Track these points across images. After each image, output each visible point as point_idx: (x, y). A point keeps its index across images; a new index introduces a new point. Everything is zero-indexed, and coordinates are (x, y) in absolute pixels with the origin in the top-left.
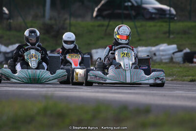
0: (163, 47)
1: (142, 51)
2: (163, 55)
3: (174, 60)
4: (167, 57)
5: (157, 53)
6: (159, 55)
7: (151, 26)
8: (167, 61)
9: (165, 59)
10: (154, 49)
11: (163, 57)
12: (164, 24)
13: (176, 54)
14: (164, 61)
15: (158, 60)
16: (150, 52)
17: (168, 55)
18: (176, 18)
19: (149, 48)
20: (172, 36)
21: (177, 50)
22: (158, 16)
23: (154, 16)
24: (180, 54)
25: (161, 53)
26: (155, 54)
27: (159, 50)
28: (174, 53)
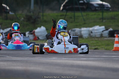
0: (97, 28)
1: (84, 31)
2: (96, 33)
3: (103, 35)
4: (99, 34)
5: (93, 32)
6: (94, 32)
7: (92, 15)
8: (99, 36)
9: (98, 35)
10: (91, 29)
11: (96, 34)
12: (101, 14)
13: (104, 32)
14: (97, 36)
15: (93, 36)
16: (89, 31)
17: (100, 32)
18: (111, 10)
19: (88, 29)
20: (104, 21)
21: (105, 29)
22: (99, 9)
23: (97, 8)
24: (107, 32)
25: (95, 31)
26: (92, 32)
27: (94, 30)
28: (103, 31)
